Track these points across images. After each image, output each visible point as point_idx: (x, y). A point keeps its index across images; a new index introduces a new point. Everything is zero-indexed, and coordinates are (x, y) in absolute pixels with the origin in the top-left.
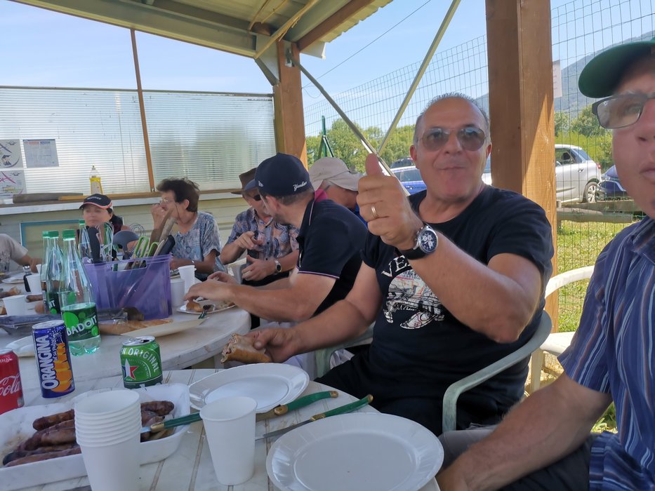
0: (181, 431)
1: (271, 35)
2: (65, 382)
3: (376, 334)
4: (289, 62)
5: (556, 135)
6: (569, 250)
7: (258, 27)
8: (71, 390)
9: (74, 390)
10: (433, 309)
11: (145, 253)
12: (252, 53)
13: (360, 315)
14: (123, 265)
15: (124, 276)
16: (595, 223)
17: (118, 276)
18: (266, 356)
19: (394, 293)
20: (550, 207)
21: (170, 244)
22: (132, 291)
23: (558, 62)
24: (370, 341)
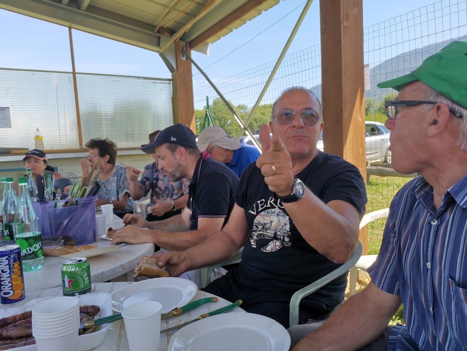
0: (106, 328)
1: (171, 37)
2: (18, 292)
3: (245, 256)
4: (183, 56)
5: (366, 114)
6: (375, 196)
7: (161, 30)
8: (22, 297)
9: (24, 298)
10: (284, 238)
11: (78, 195)
12: (157, 49)
13: (233, 242)
14: (61, 204)
15: (62, 212)
16: (392, 177)
17: (57, 212)
18: (166, 272)
19: (257, 227)
20: (362, 166)
21: (96, 188)
22: (67, 224)
23: (368, 65)
24: (239, 261)
